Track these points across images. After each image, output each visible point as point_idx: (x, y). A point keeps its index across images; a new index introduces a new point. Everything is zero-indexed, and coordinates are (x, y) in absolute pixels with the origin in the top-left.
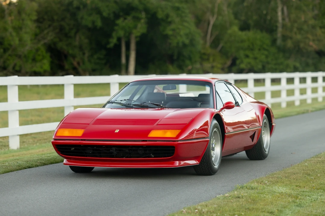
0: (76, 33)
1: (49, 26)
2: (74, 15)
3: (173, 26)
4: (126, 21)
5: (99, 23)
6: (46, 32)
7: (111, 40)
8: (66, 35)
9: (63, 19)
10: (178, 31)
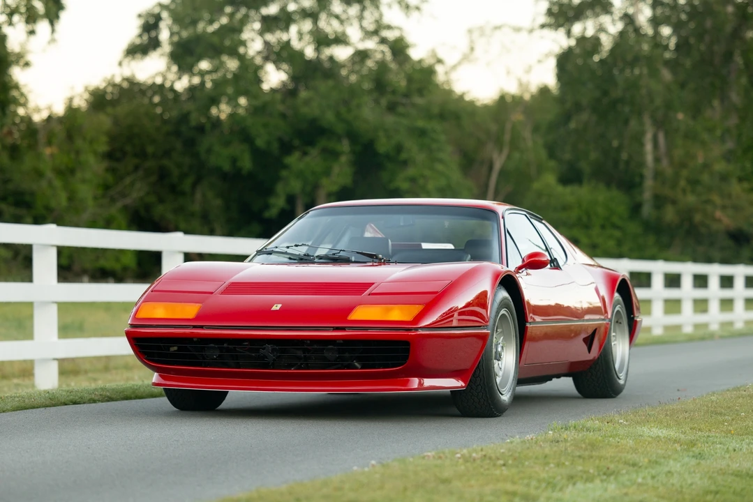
0: (194, 185)
1: (136, 168)
2: (190, 144)
3: (411, 171)
4: (307, 159)
5: (246, 163)
6: (128, 180)
7: (272, 201)
8: (174, 190)
9: (167, 153)
10: (421, 181)
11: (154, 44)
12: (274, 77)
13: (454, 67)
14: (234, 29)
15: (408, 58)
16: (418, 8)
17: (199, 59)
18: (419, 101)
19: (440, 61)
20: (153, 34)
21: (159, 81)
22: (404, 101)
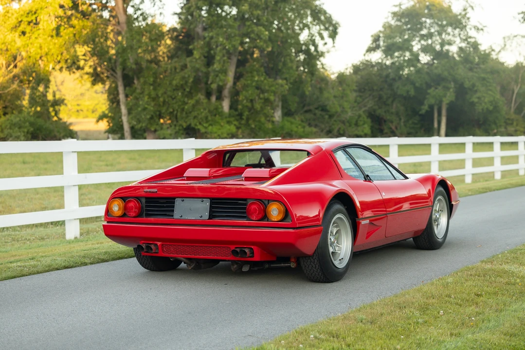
0: (393, 102)
1: (370, 95)
2: (391, 85)
3: (478, 95)
4: (437, 90)
5: (412, 93)
6: (366, 100)
7: (423, 107)
8: (385, 104)
9: (381, 89)
10: (483, 99)
11: (378, 47)
12: (424, 58)
13: (500, 51)
14: (408, 41)
15: (478, 49)
16: (482, 29)
17: (394, 52)
18: (482, 66)
19: (493, 50)
20: (378, 43)
21: (380, 61)
22: (476, 66)
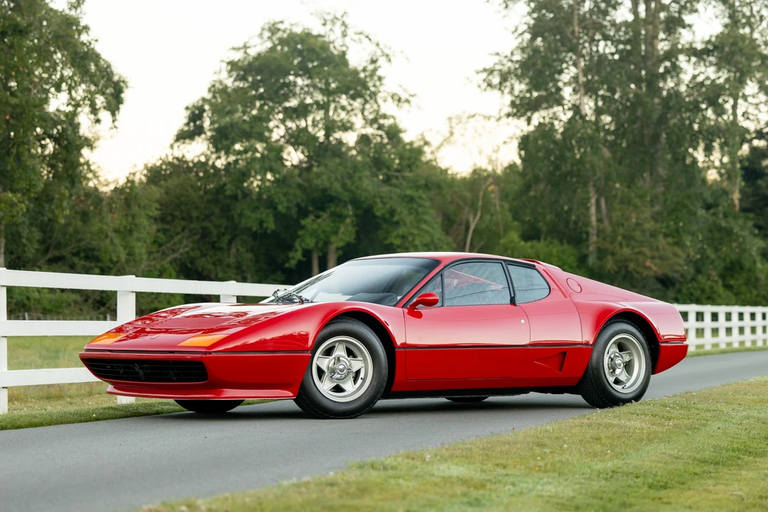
0: (230, 242)
1: (183, 230)
2: (226, 210)
3: (401, 231)
4: (319, 221)
5: (271, 225)
6: (176, 239)
7: (291, 254)
8: (214, 246)
9: (207, 218)
10: (410, 239)
11: (199, 131)
12: (293, 156)
13: (438, 148)
14: (263, 119)
15: (400, 141)
16: (407, 101)
17: (233, 143)
18: (407, 174)
19: (426, 143)
20: (198, 123)
21: (203, 159)
22: (396, 174)
